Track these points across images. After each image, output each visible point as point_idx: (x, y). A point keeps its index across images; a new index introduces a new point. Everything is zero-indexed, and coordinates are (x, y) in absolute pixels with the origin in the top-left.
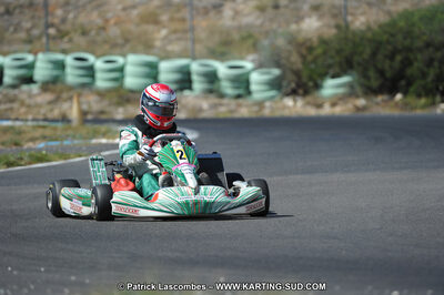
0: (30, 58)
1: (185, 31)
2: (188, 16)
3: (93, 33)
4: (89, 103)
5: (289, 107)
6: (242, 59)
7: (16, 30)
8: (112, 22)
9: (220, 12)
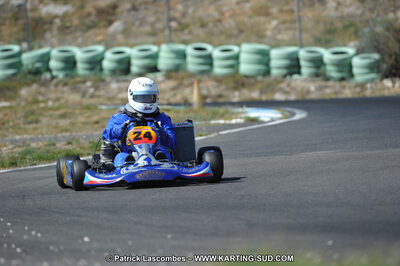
0: (154, 49)
1: (293, 22)
2: (295, 8)
3: (210, 25)
4: (207, 88)
6: (345, 45)
7: (141, 25)
8: (227, 15)
9: (324, 4)
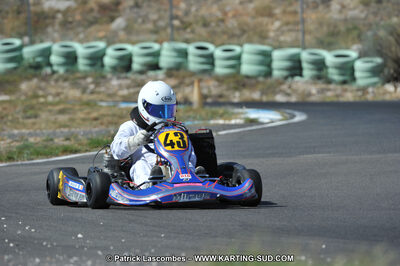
0: (156, 47)
1: (296, 23)
2: (299, 10)
3: (213, 24)
4: (209, 88)
5: (390, 93)
6: (348, 48)
7: (144, 22)
8: (230, 15)
9: (328, 6)
